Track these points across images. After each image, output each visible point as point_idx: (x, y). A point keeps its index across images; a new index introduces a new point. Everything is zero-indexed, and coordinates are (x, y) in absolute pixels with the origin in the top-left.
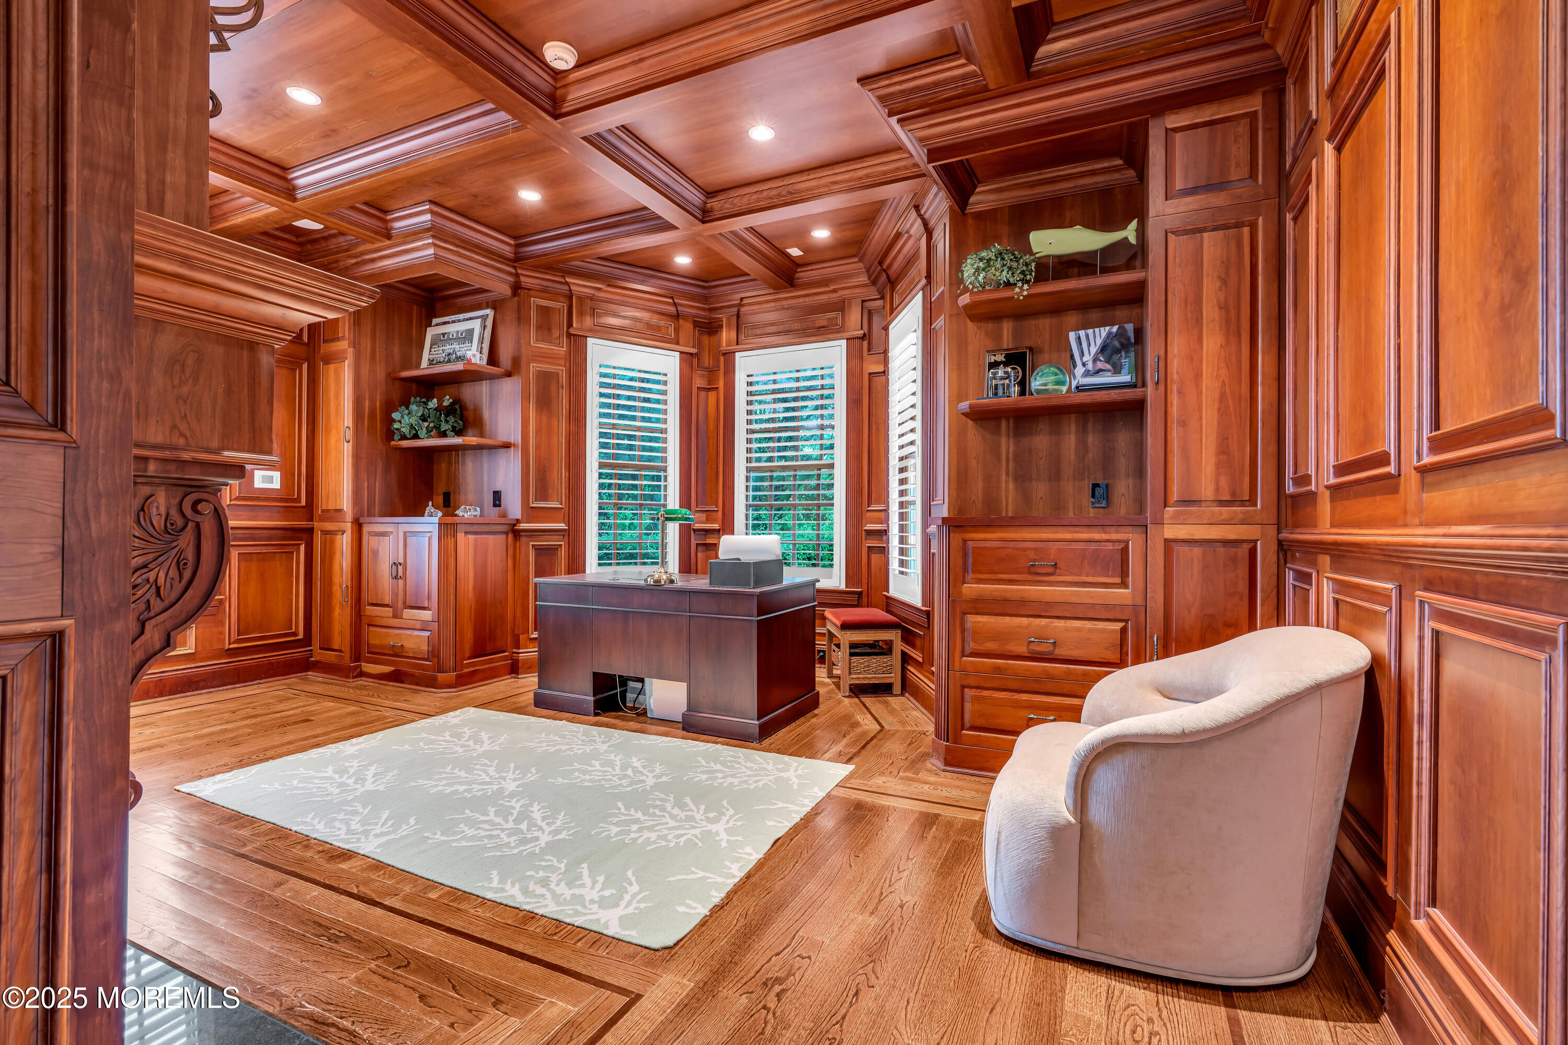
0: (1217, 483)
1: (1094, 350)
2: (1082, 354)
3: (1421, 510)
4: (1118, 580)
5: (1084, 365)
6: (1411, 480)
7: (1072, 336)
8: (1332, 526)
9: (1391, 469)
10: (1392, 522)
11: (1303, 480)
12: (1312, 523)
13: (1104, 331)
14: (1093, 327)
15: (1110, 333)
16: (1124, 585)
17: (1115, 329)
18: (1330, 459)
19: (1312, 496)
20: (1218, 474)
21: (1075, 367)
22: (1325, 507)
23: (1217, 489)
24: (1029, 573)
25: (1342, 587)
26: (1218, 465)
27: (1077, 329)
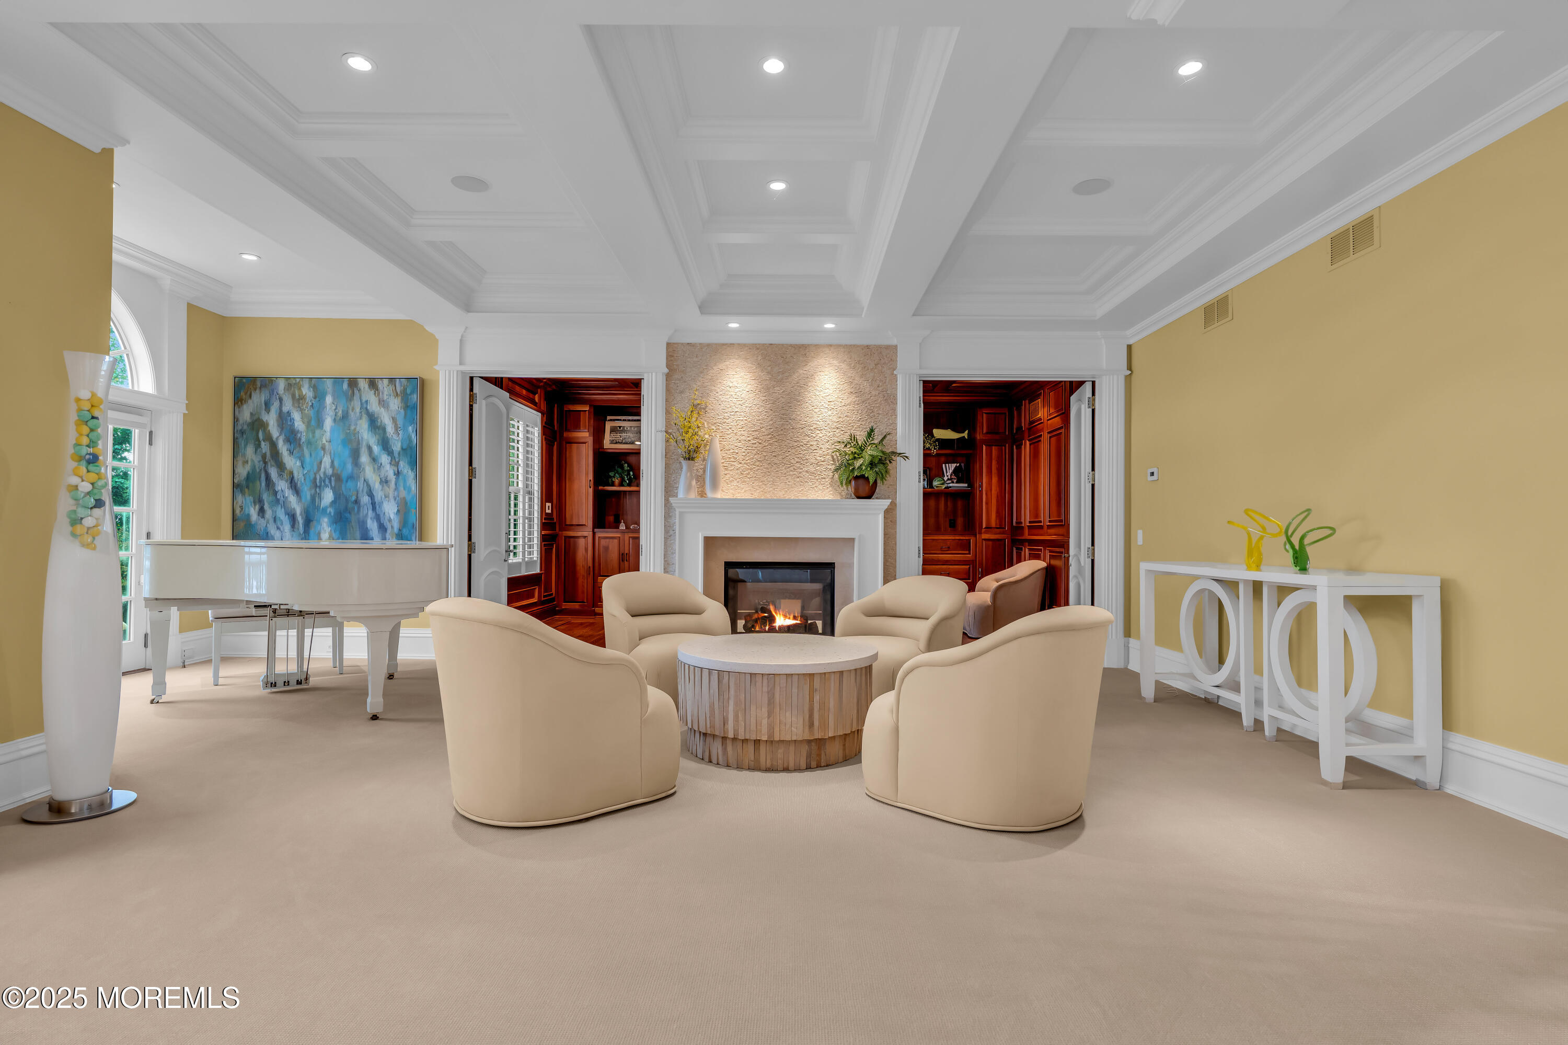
0: (996, 521)
1: (951, 471)
2: (947, 473)
3: (1047, 533)
4: (968, 552)
5: (947, 476)
6: (1046, 527)
7: (944, 465)
8: (1028, 535)
9: (1042, 524)
10: (1041, 535)
11: (1019, 523)
12: (1023, 534)
13: (954, 465)
14: (948, 464)
15: (956, 466)
16: (969, 554)
17: (958, 465)
18: (1028, 520)
19: (1023, 527)
20: (996, 519)
21: (944, 476)
22: (1026, 531)
23: (996, 524)
24: (941, 550)
25: (1030, 550)
26: (997, 516)
27: (945, 464)
